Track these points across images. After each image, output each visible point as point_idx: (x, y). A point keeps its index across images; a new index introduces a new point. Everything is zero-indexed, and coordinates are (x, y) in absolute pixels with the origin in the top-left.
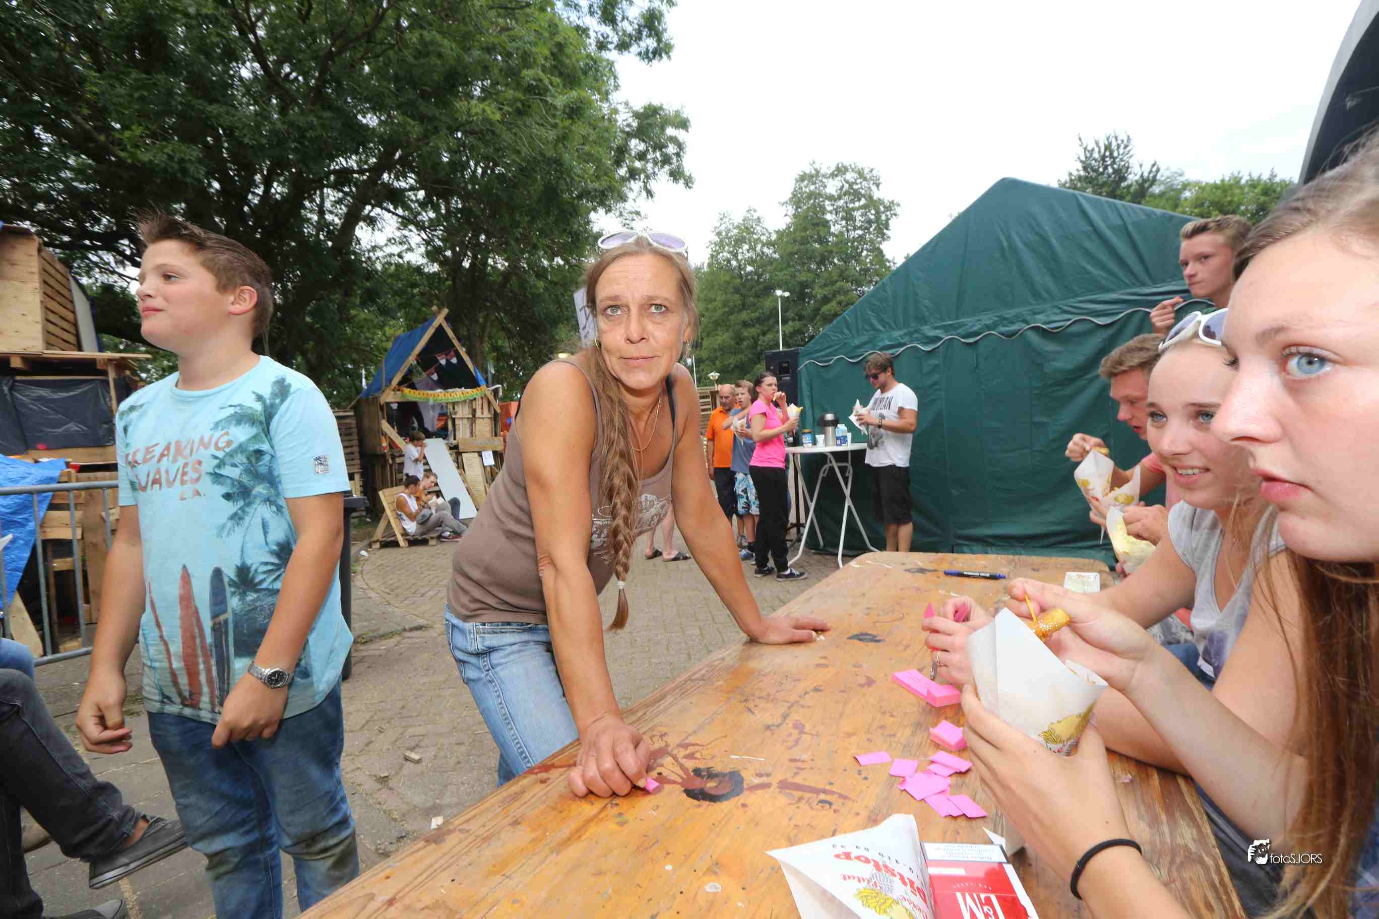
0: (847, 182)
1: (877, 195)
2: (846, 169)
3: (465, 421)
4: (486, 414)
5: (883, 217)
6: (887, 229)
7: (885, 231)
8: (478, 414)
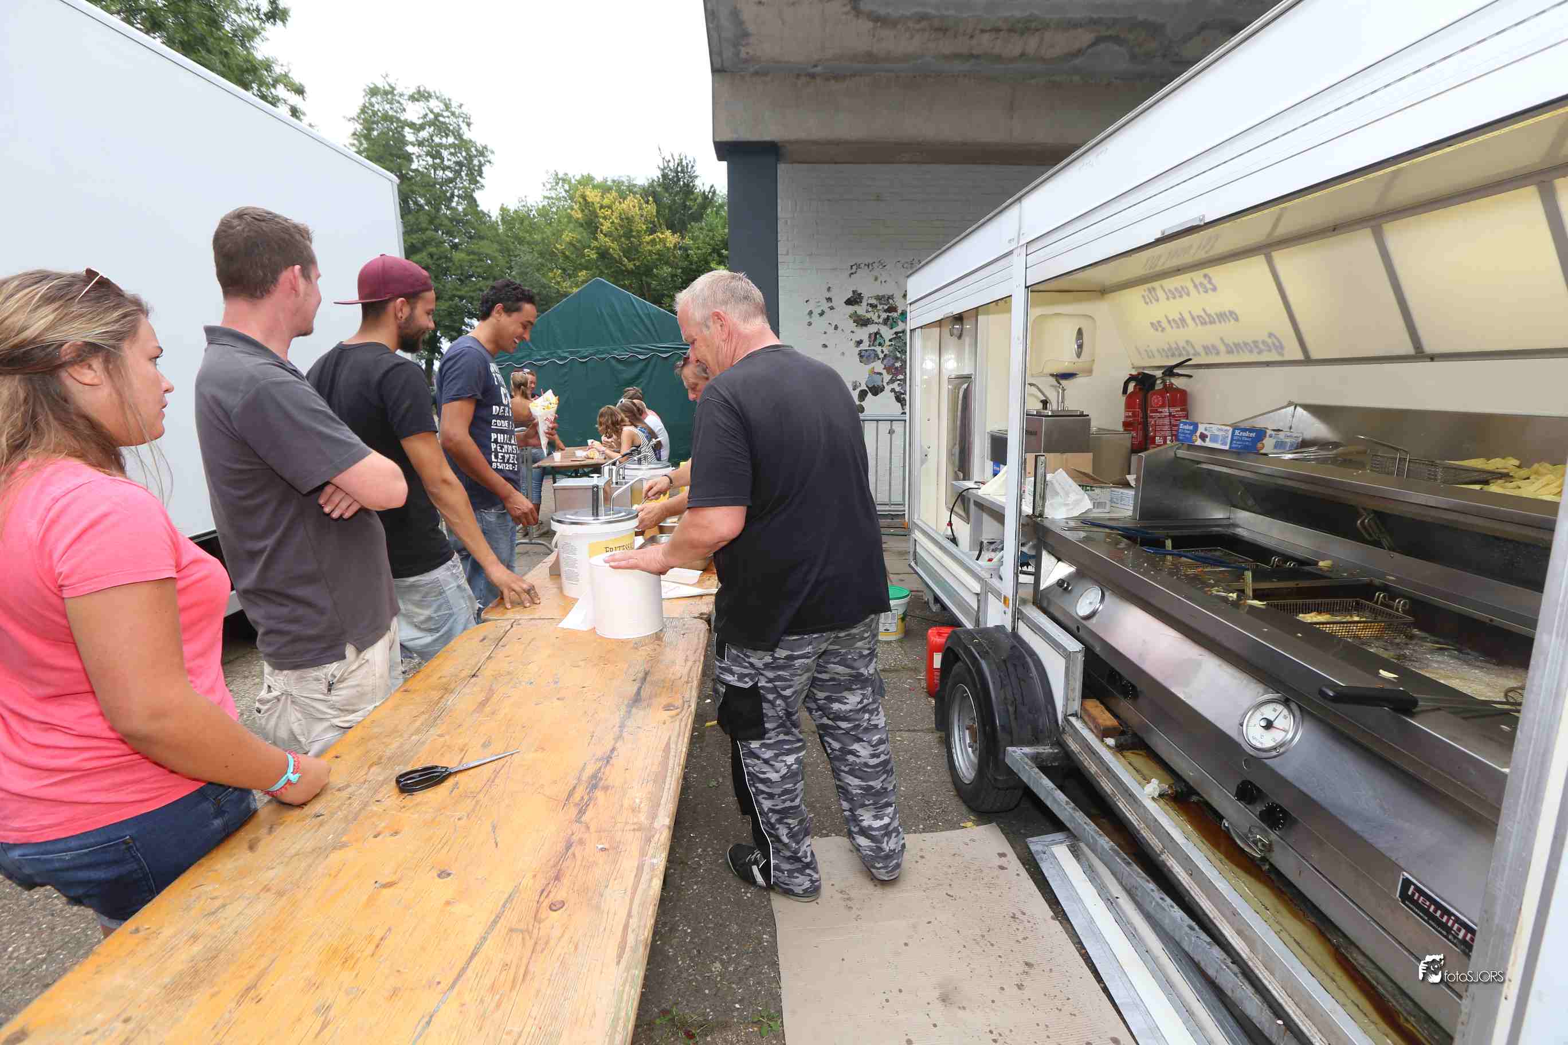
0: (432, 111)
1: (467, 135)
2: (430, 96)
5: (476, 162)
6: (481, 176)
7: (478, 178)
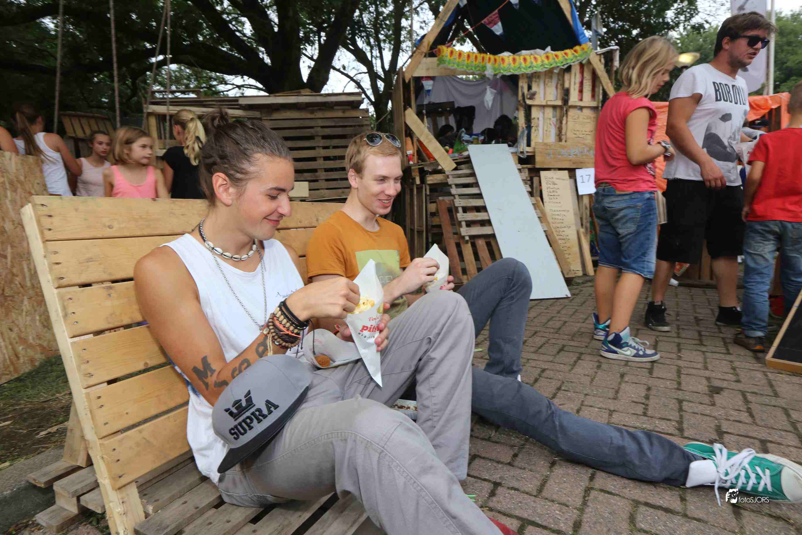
3: (549, 112)
4: (587, 100)
8: (574, 99)
